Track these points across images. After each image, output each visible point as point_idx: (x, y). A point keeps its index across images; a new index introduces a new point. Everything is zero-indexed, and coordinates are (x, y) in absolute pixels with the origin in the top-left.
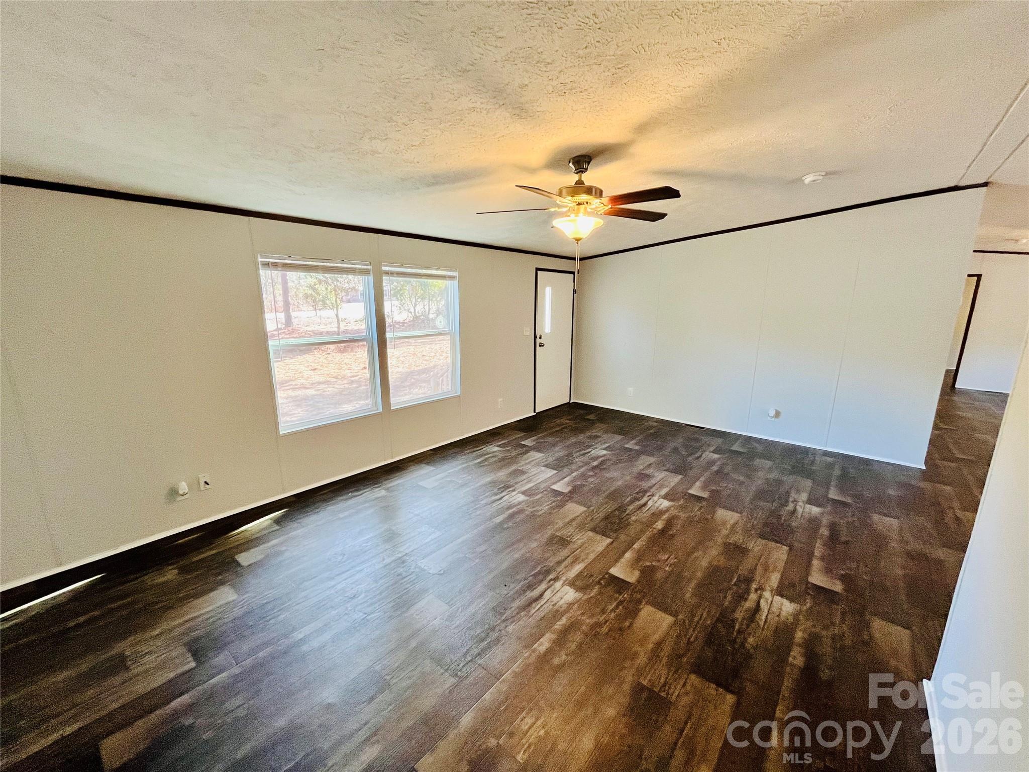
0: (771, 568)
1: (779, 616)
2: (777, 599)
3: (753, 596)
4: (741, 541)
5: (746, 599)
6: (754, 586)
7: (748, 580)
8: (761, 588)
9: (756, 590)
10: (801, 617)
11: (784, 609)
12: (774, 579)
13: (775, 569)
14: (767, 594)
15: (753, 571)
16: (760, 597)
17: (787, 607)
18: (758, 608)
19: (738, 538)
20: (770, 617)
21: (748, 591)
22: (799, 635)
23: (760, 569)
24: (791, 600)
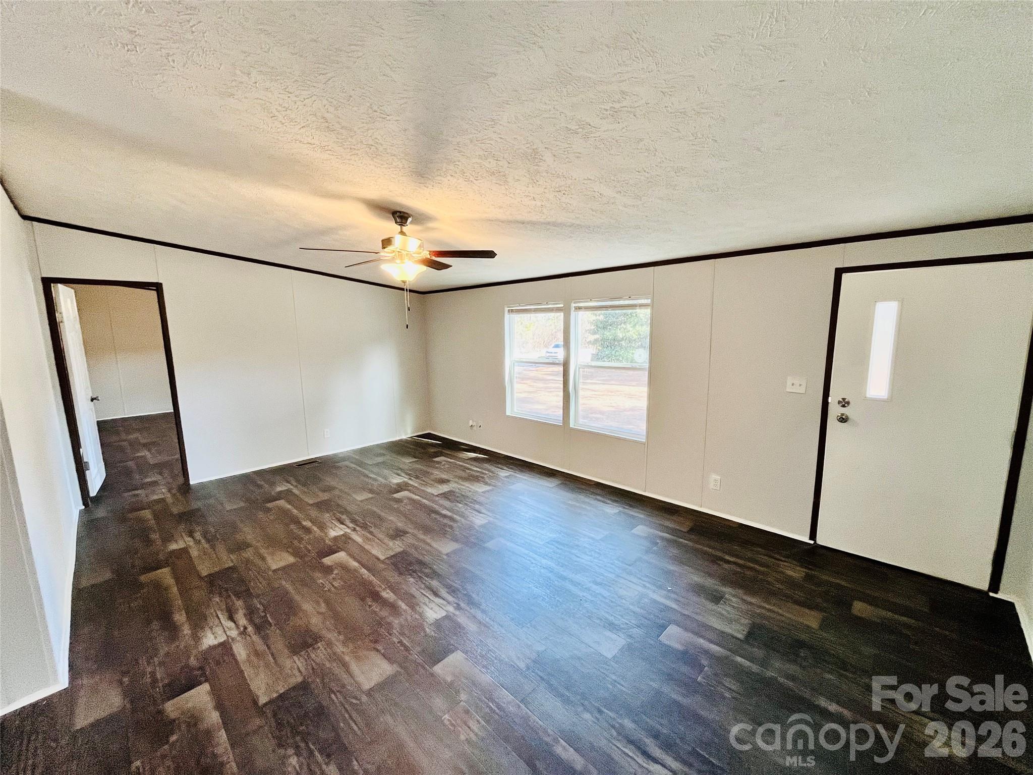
0: (253, 658)
1: (211, 628)
2: (222, 639)
3: (243, 621)
4: (313, 656)
5: (245, 615)
6: (250, 629)
7: (259, 629)
8: (244, 633)
9: (245, 628)
10: (192, 643)
11: (212, 637)
12: (240, 651)
13: (249, 661)
14: (234, 633)
15: (265, 639)
16: (237, 626)
17: (210, 640)
18: (231, 618)
19: (320, 654)
20: (217, 621)
21: (251, 621)
22: (186, 630)
23: (261, 647)
24: (212, 648)
